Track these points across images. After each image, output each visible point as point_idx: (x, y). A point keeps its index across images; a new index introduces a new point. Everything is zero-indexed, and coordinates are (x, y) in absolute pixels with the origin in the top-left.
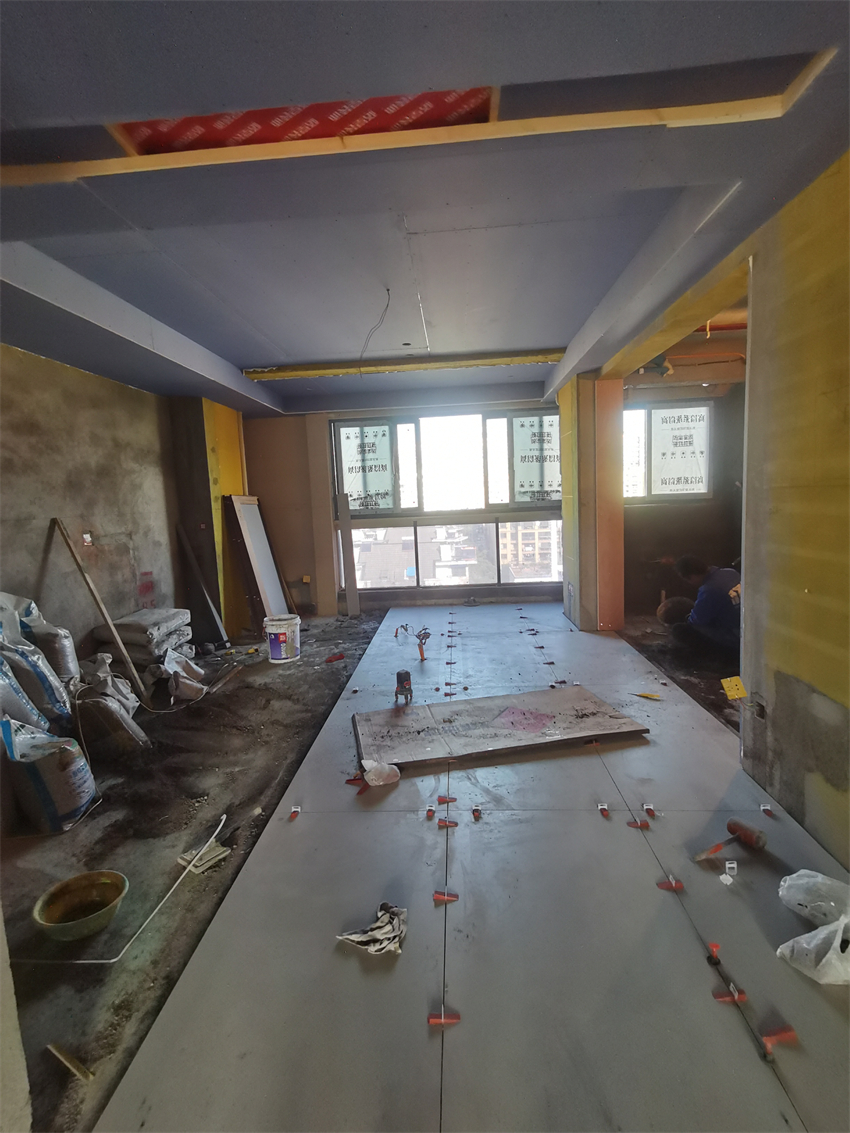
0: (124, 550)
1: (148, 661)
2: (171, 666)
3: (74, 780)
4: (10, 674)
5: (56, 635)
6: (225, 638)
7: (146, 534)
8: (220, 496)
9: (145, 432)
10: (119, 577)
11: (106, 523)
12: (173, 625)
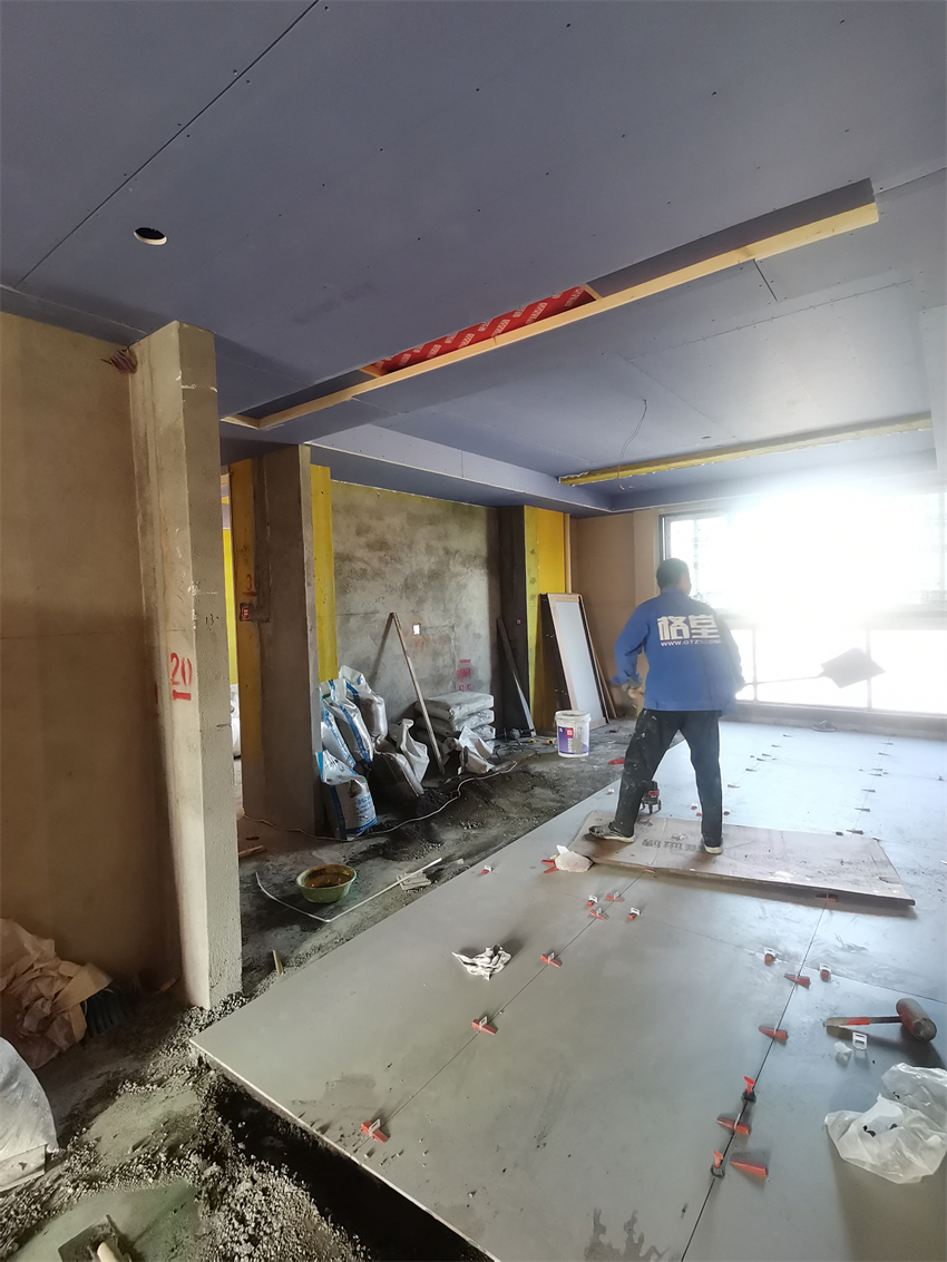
0: (446, 640)
1: (448, 733)
2: (464, 742)
3: (358, 806)
4: (333, 723)
5: (372, 701)
6: (531, 727)
7: (467, 627)
8: (537, 594)
9: (474, 539)
10: (440, 662)
11: (433, 617)
12: (474, 707)
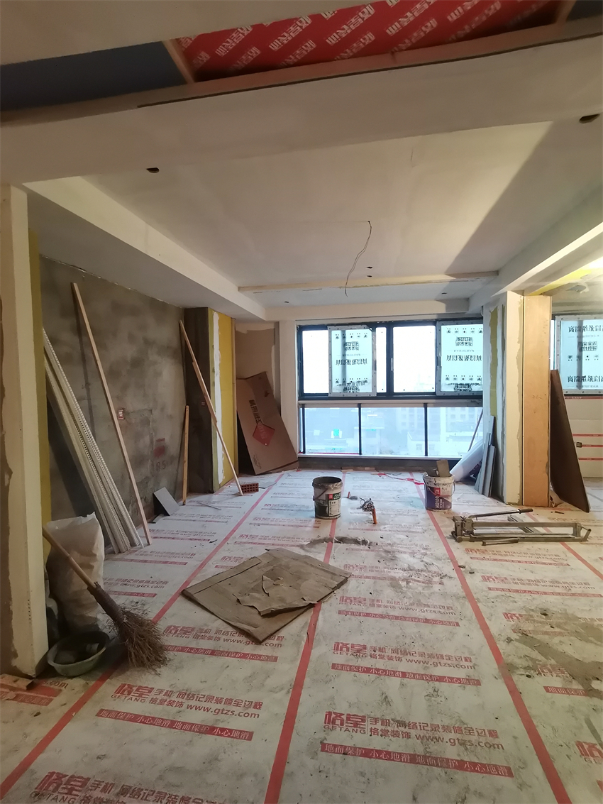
0: (146, 422)
7: (162, 410)
10: (141, 444)
11: (134, 402)
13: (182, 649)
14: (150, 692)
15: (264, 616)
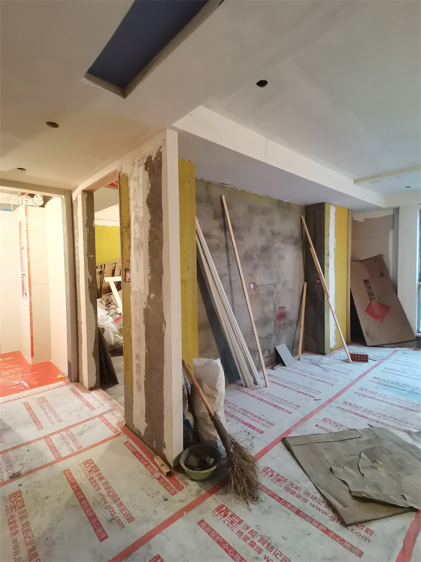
0: (271, 293)
7: (284, 284)
10: (267, 309)
11: (262, 278)
13: (273, 496)
14: (239, 523)
15: (355, 498)
